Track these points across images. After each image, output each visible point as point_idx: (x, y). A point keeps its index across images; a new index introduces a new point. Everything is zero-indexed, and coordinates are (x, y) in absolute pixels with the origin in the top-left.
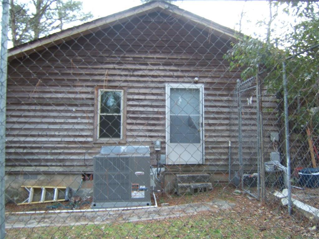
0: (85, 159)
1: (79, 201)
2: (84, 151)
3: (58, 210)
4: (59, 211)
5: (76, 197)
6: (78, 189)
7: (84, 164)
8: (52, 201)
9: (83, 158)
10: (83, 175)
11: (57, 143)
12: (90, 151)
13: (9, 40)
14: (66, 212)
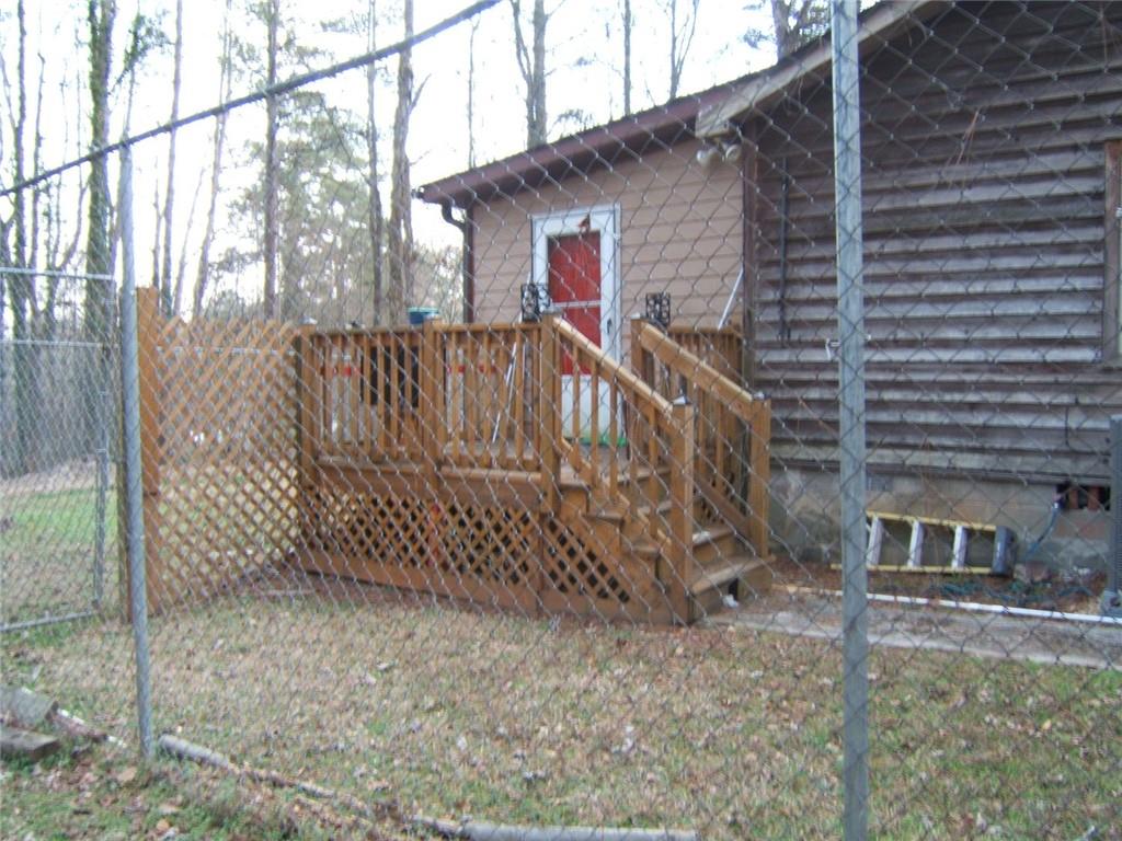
0: (1067, 430)
1: (1044, 581)
2: (1065, 399)
3: (971, 601)
4: (975, 606)
5: (1034, 565)
6: (1042, 538)
7: (1064, 448)
8: (947, 570)
9: (1061, 424)
10: (1062, 488)
11: (961, 367)
12: (1085, 400)
13: (766, 38)
14: (1003, 614)
